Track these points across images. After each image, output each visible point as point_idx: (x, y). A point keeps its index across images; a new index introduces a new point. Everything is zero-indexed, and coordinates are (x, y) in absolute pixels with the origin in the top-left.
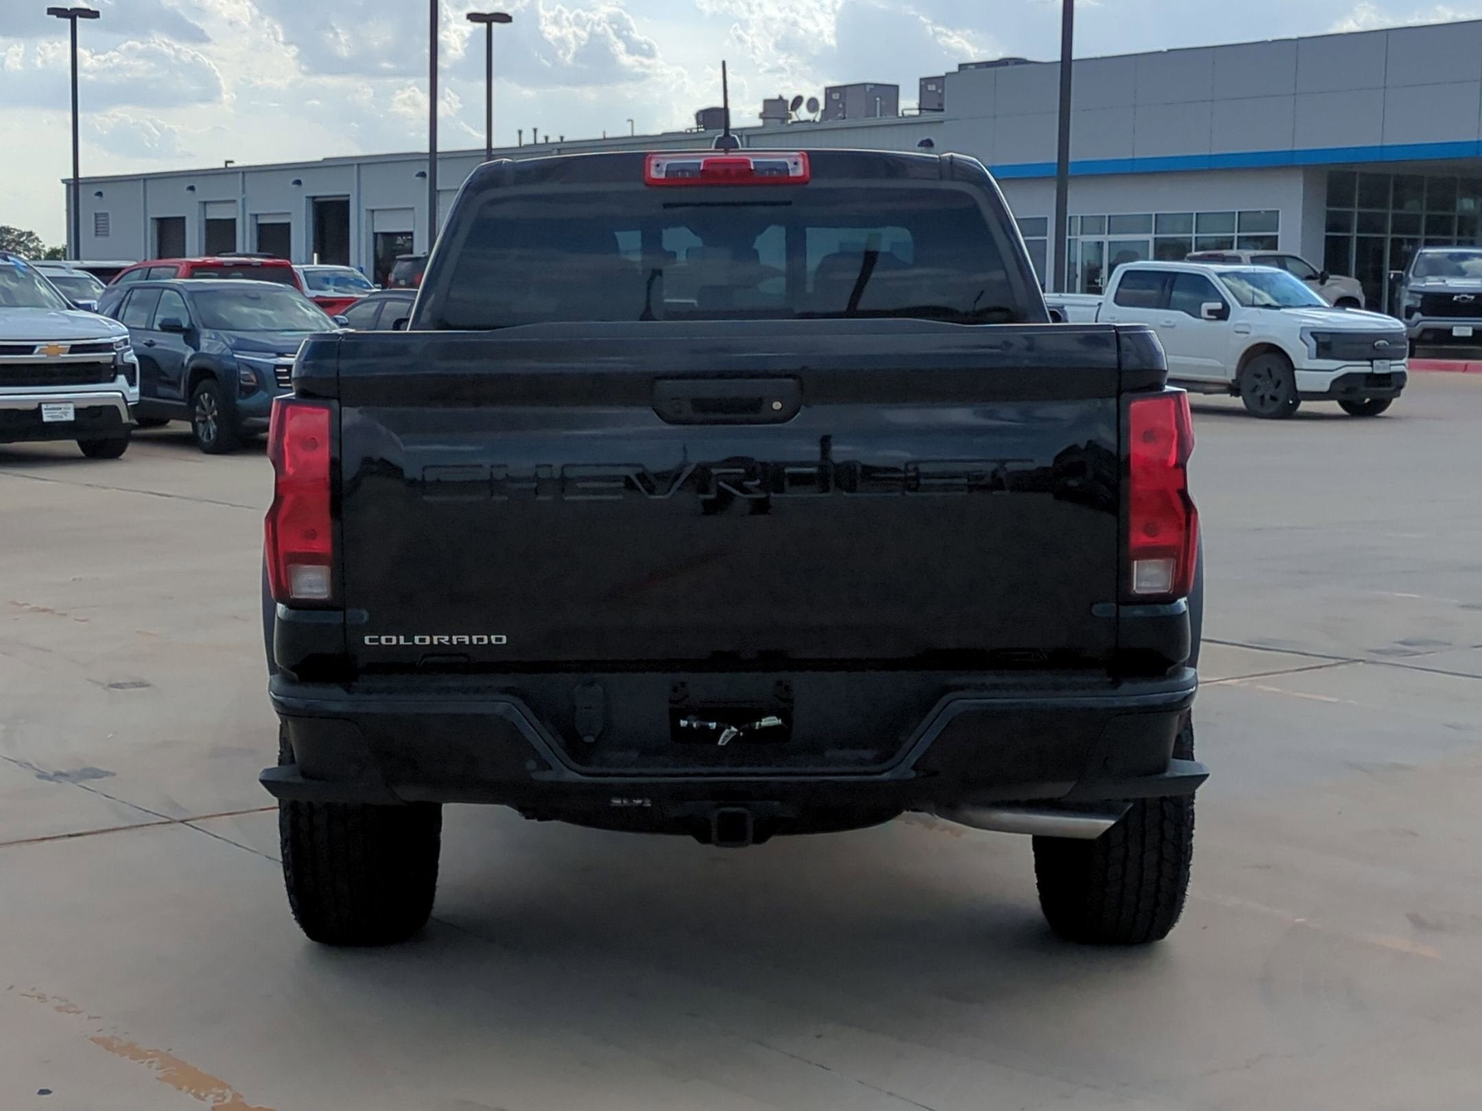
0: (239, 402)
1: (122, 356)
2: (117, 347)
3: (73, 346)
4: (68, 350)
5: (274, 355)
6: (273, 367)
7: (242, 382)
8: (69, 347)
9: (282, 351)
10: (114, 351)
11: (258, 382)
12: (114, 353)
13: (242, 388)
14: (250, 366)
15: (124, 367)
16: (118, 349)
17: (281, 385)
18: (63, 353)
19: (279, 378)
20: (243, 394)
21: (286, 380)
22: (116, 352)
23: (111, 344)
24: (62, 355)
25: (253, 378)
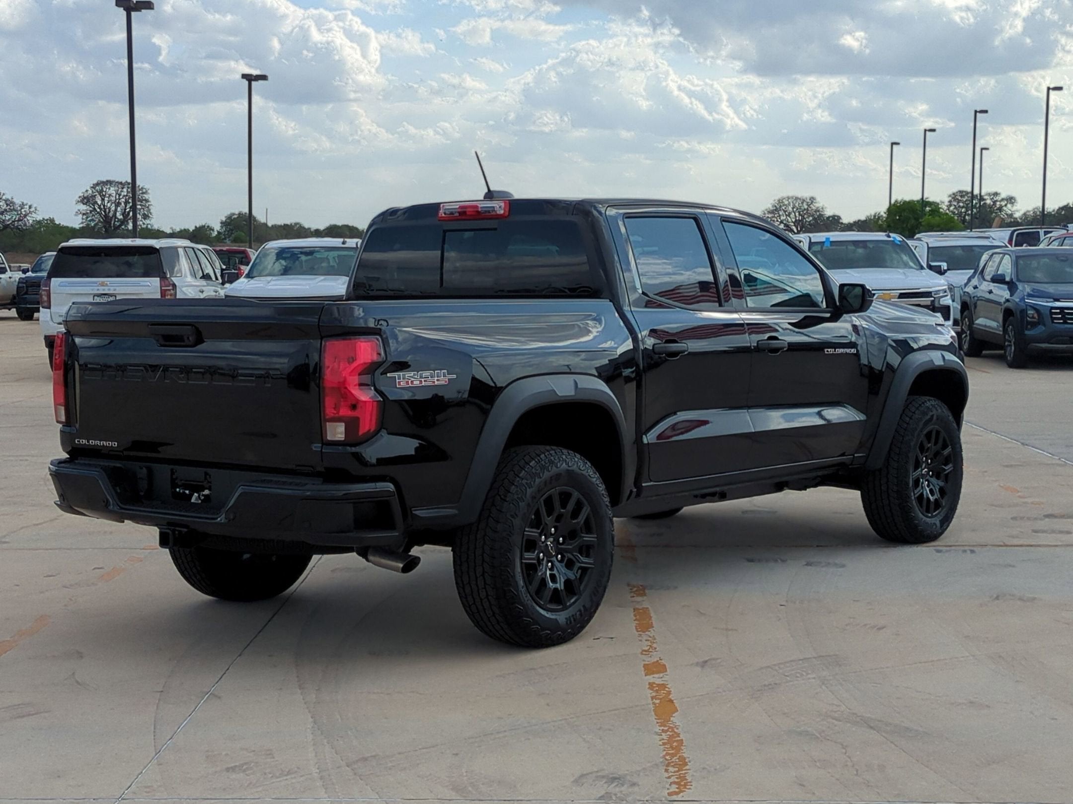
0: (1027, 332)
1: (939, 301)
2: (935, 294)
3: (901, 294)
4: (897, 297)
5: (1052, 300)
6: (1049, 308)
7: (1028, 319)
8: (898, 294)
9: (1056, 297)
10: (932, 297)
11: (1039, 319)
12: (933, 299)
13: (1028, 323)
14: (1034, 307)
15: (941, 308)
16: (935, 296)
17: (1055, 321)
18: (894, 298)
19: (1054, 316)
20: (1029, 327)
21: (1059, 318)
22: (934, 298)
23: (931, 293)
24: (893, 300)
25: (1036, 315)
